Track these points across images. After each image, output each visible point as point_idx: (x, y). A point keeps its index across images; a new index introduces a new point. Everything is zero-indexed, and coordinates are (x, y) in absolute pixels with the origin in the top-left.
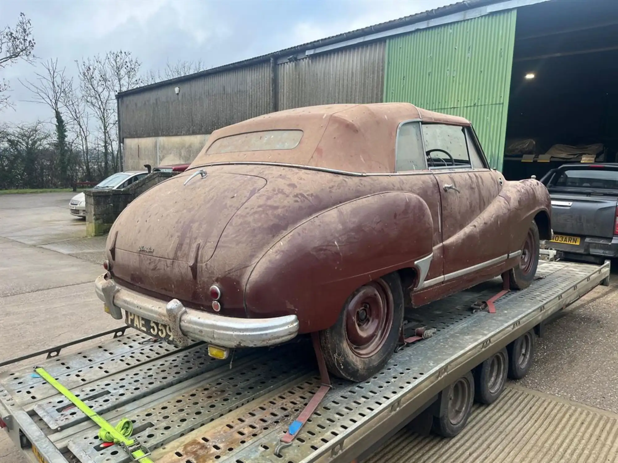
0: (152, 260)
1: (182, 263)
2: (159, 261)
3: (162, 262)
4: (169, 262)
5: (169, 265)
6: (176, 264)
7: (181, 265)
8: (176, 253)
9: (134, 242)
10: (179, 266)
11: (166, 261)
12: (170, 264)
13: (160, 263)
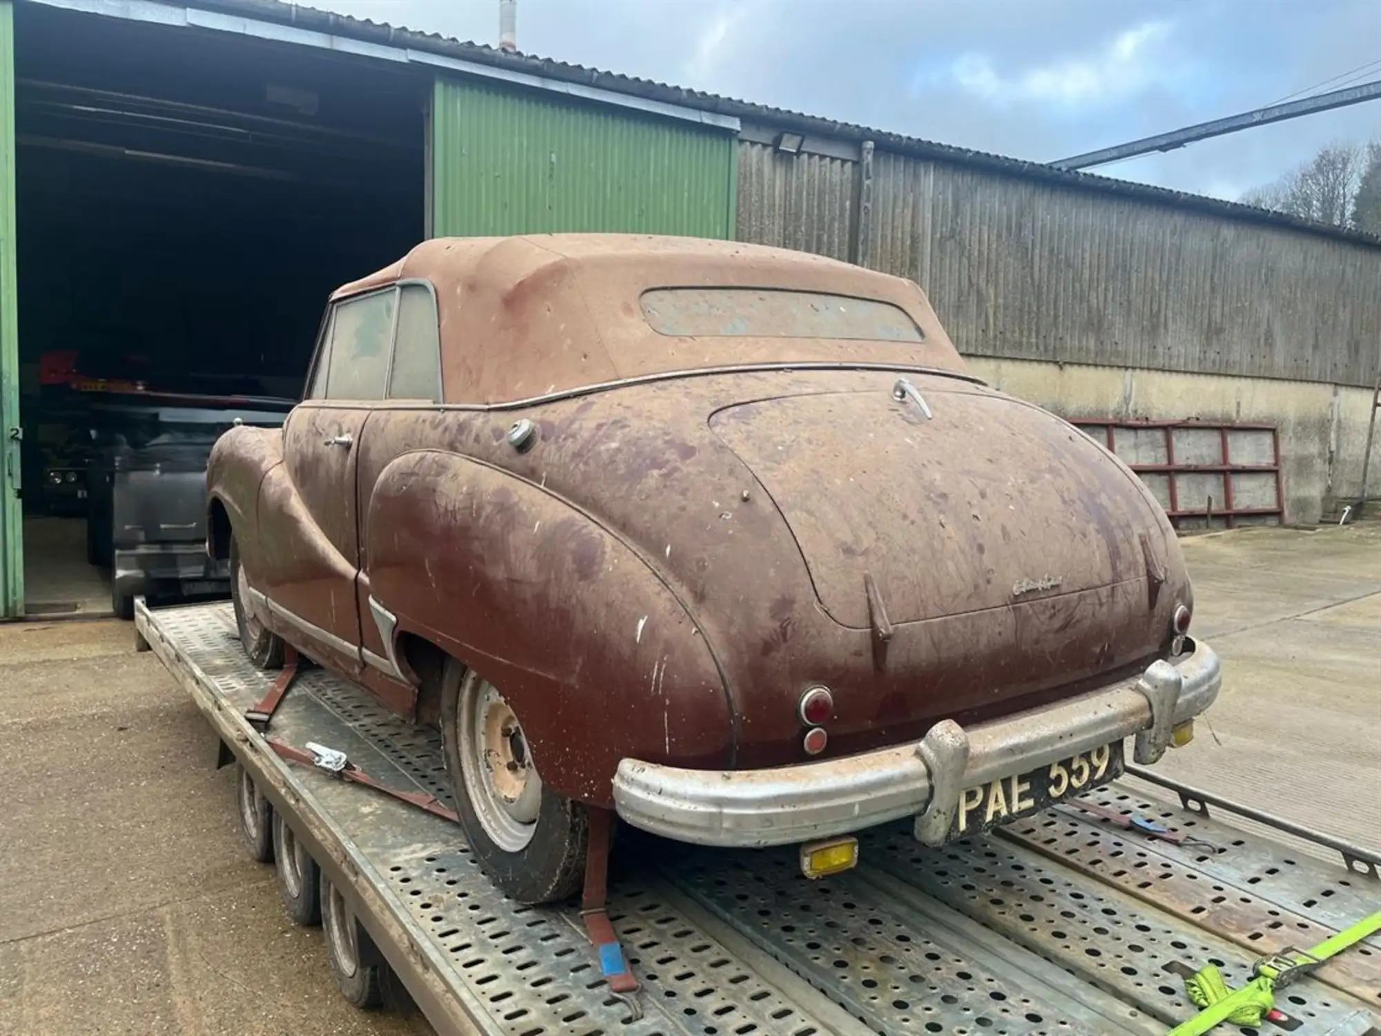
0: (1057, 608)
1: (1131, 583)
2: (1080, 598)
3: (1089, 601)
4: (1104, 592)
5: (1104, 600)
6: (1119, 591)
7: (1130, 588)
8: (1114, 567)
9: (981, 582)
10: (1125, 592)
11: (1097, 593)
12: (1108, 596)
13: (1082, 603)
